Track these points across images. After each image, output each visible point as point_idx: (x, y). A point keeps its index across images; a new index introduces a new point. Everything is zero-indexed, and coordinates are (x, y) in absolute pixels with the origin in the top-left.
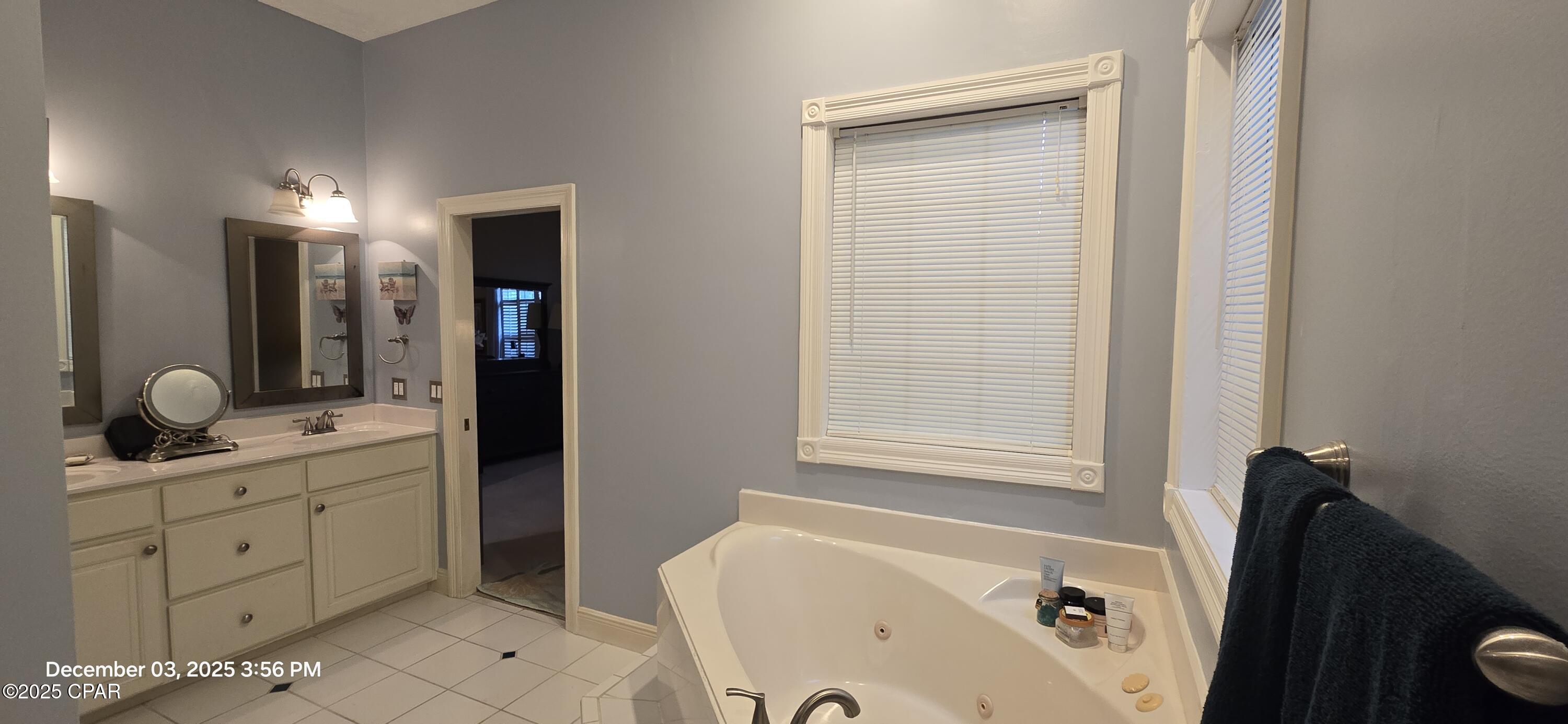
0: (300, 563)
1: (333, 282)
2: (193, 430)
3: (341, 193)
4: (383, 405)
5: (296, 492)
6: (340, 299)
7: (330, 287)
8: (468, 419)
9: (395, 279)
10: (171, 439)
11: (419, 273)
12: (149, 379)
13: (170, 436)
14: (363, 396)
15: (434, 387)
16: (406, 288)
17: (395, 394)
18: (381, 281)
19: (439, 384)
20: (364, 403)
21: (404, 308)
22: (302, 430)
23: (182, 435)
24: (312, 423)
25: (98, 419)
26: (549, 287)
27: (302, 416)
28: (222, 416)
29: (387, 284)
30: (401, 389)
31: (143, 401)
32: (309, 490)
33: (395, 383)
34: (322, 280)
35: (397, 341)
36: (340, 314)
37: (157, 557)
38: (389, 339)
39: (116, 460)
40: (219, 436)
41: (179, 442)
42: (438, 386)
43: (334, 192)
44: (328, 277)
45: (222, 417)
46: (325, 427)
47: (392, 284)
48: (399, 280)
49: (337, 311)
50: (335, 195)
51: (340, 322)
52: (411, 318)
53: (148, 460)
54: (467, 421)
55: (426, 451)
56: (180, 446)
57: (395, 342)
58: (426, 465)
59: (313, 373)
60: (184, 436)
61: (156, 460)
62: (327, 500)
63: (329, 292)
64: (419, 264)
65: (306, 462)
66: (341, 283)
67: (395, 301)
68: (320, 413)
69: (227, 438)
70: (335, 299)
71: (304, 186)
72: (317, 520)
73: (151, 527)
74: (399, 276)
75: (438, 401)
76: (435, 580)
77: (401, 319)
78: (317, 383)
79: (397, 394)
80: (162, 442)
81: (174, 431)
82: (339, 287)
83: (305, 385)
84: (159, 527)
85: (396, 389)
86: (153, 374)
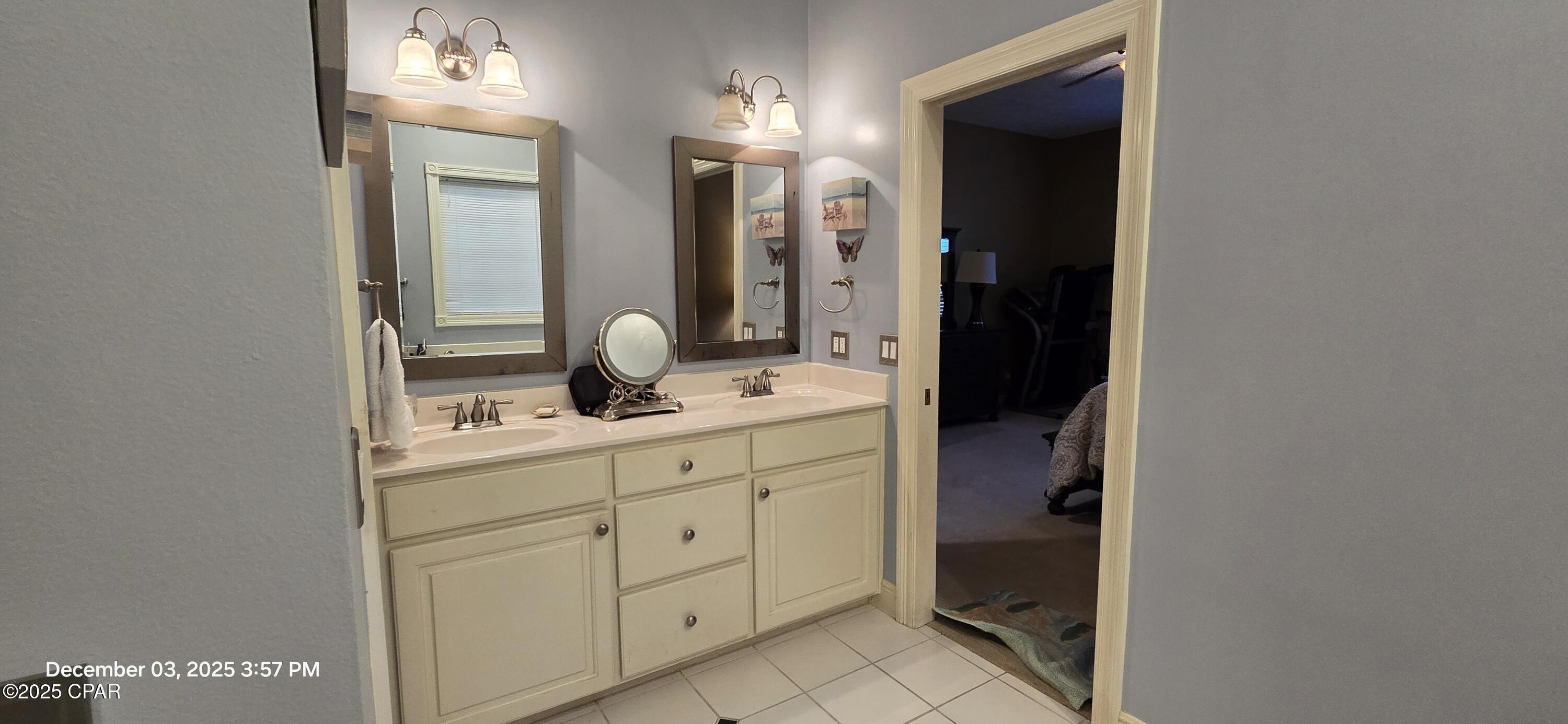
0: (742, 559)
1: (769, 216)
2: (642, 385)
3: (785, 96)
4: (819, 364)
5: (739, 471)
6: (777, 236)
7: (766, 223)
8: (929, 389)
9: (842, 201)
10: (623, 394)
11: (871, 193)
12: (604, 324)
13: (623, 391)
14: (799, 353)
15: (885, 344)
16: (855, 212)
17: (834, 351)
18: (825, 207)
19: (896, 340)
20: (798, 362)
21: (849, 241)
22: (740, 390)
23: (633, 390)
24: (750, 382)
25: (563, 368)
26: (958, 233)
27: (741, 374)
28: (668, 370)
29: (831, 211)
30: (843, 346)
31: (599, 349)
32: (754, 470)
33: (835, 338)
34: (758, 216)
35: (840, 283)
36: (775, 256)
37: (608, 537)
38: (832, 281)
39: (577, 414)
40: (666, 394)
41: (630, 398)
42: (892, 343)
43: (778, 97)
44: (763, 211)
45: (669, 372)
46: (762, 389)
47: (838, 208)
48: (847, 203)
49: (771, 253)
50: (780, 100)
51: (774, 264)
52: (858, 253)
53: (603, 418)
54: (928, 392)
55: (875, 425)
56: (631, 403)
57: (838, 285)
58: (873, 446)
59: (745, 325)
60: (634, 391)
61: (610, 419)
62: (772, 483)
63: (765, 229)
64: (871, 181)
65: (751, 434)
66: (781, 215)
67: (838, 232)
68: (758, 371)
69: (672, 397)
70: (770, 237)
71: (747, 95)
72: (760, 506)
73: (604, 501)
74: (847, 197)
75: (891, 363)
76: (878, 594)
77: (845, 255)
78: (748, 335)
79: (837, 351)
80: (615, 397)
81: (626, 385)
82: (775, 222)
83: (737, 338)
84: (610, 503)
85: (836, 345)
86: (608, 318)
